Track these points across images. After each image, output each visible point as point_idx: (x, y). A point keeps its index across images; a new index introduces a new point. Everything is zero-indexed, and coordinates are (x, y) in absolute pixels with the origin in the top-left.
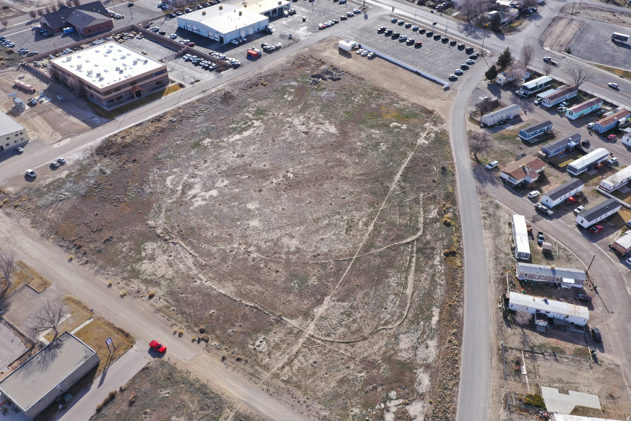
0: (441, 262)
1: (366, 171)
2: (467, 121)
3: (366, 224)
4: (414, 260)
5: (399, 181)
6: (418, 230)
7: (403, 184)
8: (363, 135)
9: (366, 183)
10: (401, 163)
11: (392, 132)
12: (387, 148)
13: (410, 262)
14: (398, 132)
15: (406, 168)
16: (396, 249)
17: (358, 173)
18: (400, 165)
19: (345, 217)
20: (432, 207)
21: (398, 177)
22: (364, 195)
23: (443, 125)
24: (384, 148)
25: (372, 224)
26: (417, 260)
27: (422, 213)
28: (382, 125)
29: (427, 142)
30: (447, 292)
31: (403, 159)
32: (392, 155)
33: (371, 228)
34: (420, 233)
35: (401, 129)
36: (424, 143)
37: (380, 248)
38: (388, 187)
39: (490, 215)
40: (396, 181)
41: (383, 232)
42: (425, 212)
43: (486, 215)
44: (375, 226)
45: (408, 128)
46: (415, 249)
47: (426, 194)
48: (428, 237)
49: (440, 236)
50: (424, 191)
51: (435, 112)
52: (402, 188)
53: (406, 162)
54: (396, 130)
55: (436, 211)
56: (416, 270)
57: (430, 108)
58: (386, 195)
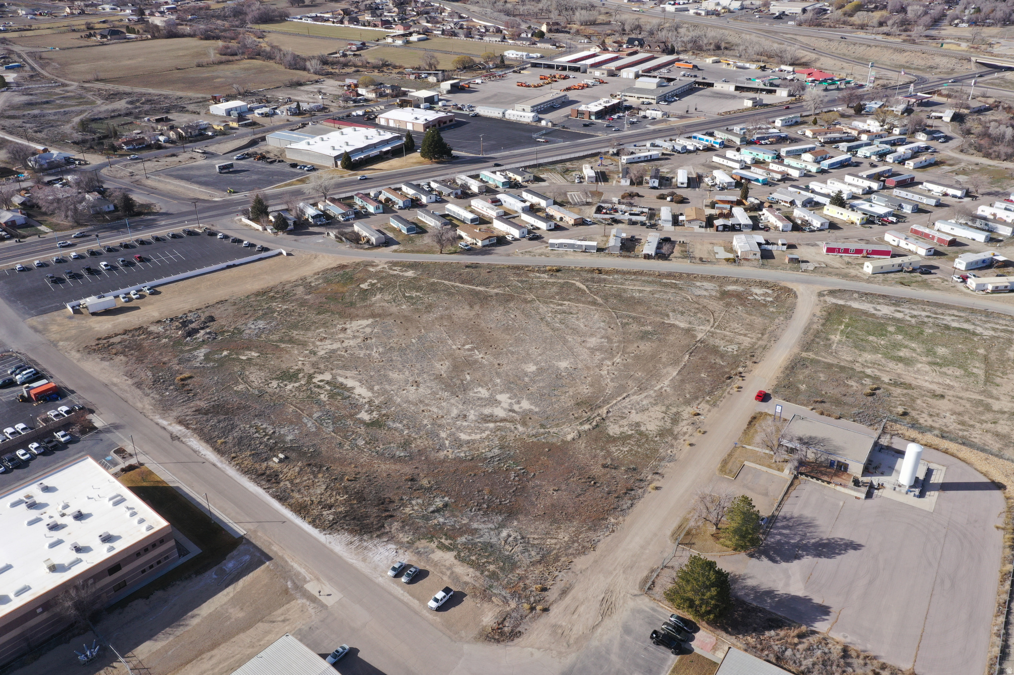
14: (384, 285)
23: (377, 262)
32: (434, 290)
35: (377, 283)
51: (345, 264)
54: (379, 286)
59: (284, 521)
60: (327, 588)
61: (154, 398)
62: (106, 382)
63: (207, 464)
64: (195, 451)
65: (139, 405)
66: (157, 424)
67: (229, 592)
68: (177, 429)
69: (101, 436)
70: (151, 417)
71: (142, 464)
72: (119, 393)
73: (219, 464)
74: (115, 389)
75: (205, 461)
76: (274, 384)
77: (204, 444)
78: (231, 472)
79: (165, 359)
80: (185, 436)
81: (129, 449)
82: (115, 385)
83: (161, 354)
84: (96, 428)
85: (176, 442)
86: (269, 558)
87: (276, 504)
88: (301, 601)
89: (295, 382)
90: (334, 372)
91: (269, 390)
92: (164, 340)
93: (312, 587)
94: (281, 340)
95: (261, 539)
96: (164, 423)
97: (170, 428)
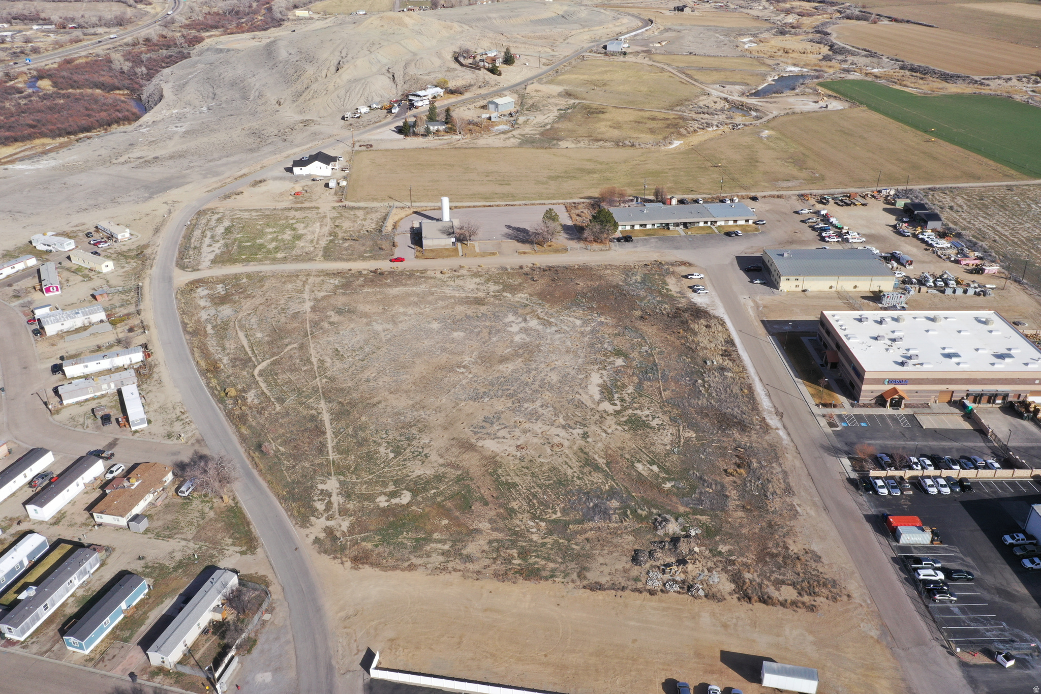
0: (220, 360)
1: (375, 409)
2: (270, 577)
3: (321, 361)
4: (250, 353)
5: (319, 413)
6: (260, 375)
7: (313, 412)
8: (434, 457)
9: (362, 397)
10: (336, 437)
11: (396, 483)
12: (376, 452)
13: (253, 350)
14: (385, 484)
15: (324, 433)
16: (274, 354)
17: (384, 404)
18: (336, 434)
19: (350, 359)
20: (256, 401)
21: (326, 417)
22: (350, 384)
23: (312, 537)
24: (382, 450)
25: (315, 363)
26: (246, 353)
27: (266, 391)
28: (425, 489)
29: (320, 486)
30: (205, 345)
31: (337, 443)
32: (360, 444)
33: (314, 360)
34: (256, 372)
35: (385, 494)
36: (323, 482)
37: (291, 350)
38: (330, 402)
39: (178, 419)
40: (324, 412)
41: (298, 361)
42: (263, 393)
43: (183, 417)
44: (311, 363)
45: (374, 501)
46: (253, 359)
47: (273, 412)
48: (245, 373)
49: (232, 378)
50: (279, 413)
51: (349, 564)
52: (309, 407)
53: (329, 441)
54: (391, 488)
55: (249, 400)
56: (243, 346)
57: (367, 570)
58: (324, 393)
59: (740, 331)
60: (743, 301)
61: (780, 465)
62: (824, 514)
63: (765, 382)
64: (769, 396)
65: (798, 463)
66: (789, 434)
67: (794, 318)
68: (773, 421)
69: (846, 448)
70: (792, 444)
71: (817, 405)
72: (814, 490)
73: (757, 379)
74: (817, 499)
75: (765, 385)
76: (654, 423)
77: (758, 399)
78: (751, 370)
79: (741, 514)
80: (770, 412)
81: (823, 422)
82: (814, 504)
83: (742, 526)
84: (850, 458)
85: (780, 410)
86: (763, 322)
87: (737, 341)
88: (760, 302)
89: (635, 415)
90: (593, 406)
91: (666, 418)
92: (723, 548)
93: (750, 303)
94: (597, 468)
95: (762, 330)
96: (782, 433)
97: (779, 425)
